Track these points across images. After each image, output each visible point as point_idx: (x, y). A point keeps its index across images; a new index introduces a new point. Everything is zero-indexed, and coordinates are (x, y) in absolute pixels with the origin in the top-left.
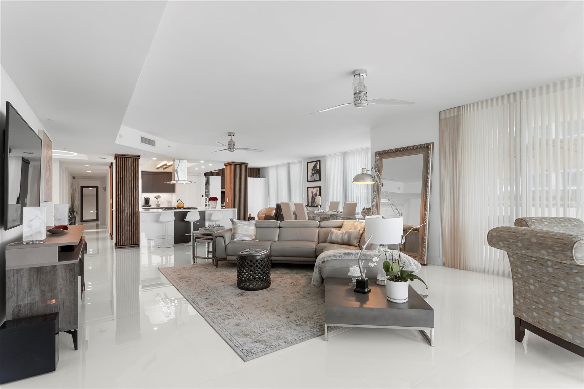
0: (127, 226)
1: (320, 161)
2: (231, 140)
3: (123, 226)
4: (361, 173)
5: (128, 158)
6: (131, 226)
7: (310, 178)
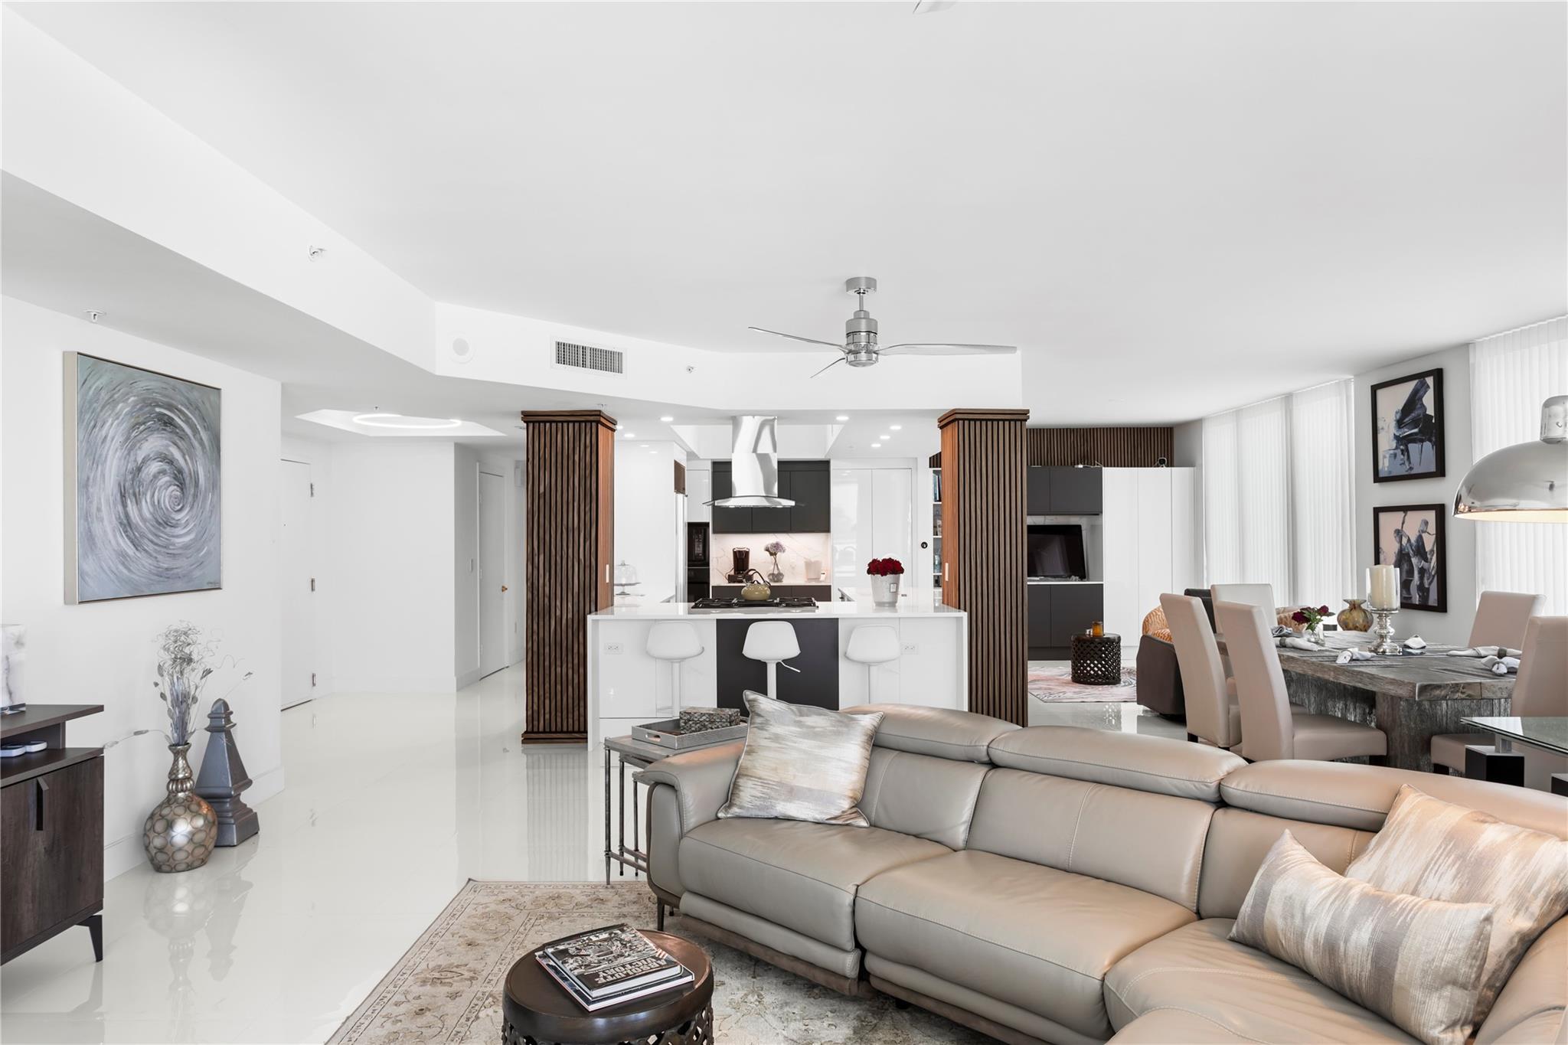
0: (558, 663)
1: (1438, 374)
2: (861, 314)
3: (547, 663)
4: (1537, 438)
5: (562, 422)
6: (570, 665)
7: (1387, 464)
